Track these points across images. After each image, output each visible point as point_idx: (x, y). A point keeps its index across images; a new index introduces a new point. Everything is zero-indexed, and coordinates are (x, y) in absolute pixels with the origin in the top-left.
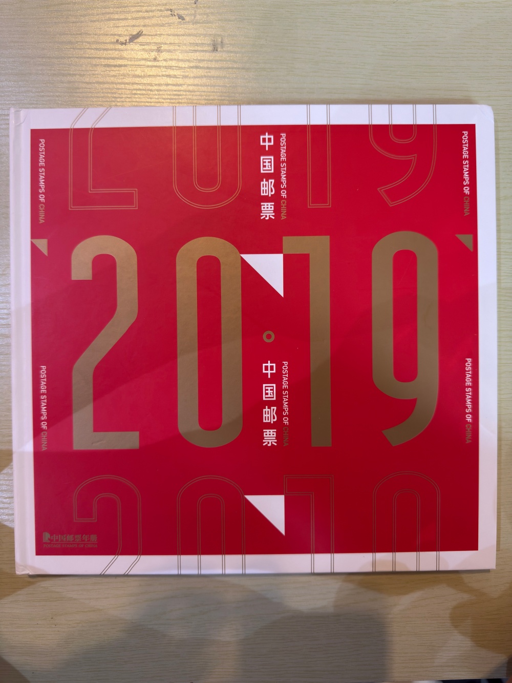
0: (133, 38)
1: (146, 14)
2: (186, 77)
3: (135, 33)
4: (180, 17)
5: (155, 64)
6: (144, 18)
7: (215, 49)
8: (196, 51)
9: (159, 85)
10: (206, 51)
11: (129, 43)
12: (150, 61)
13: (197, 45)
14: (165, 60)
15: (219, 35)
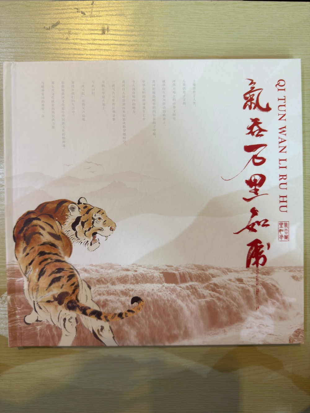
0: (54, 25)
1: (62, 11)
2: (86, 49)
3: (55, 23)
4: (83, 13)
5: (67, 41)
6: (61, 13)
7: (104, 33)
8: (91, 34)
9: (69, 54)
10: (98, 34)
11: (52, 29)
12: (64, 40)
13: (93, 30)
14: (73, 39)
15: (106, 24)
